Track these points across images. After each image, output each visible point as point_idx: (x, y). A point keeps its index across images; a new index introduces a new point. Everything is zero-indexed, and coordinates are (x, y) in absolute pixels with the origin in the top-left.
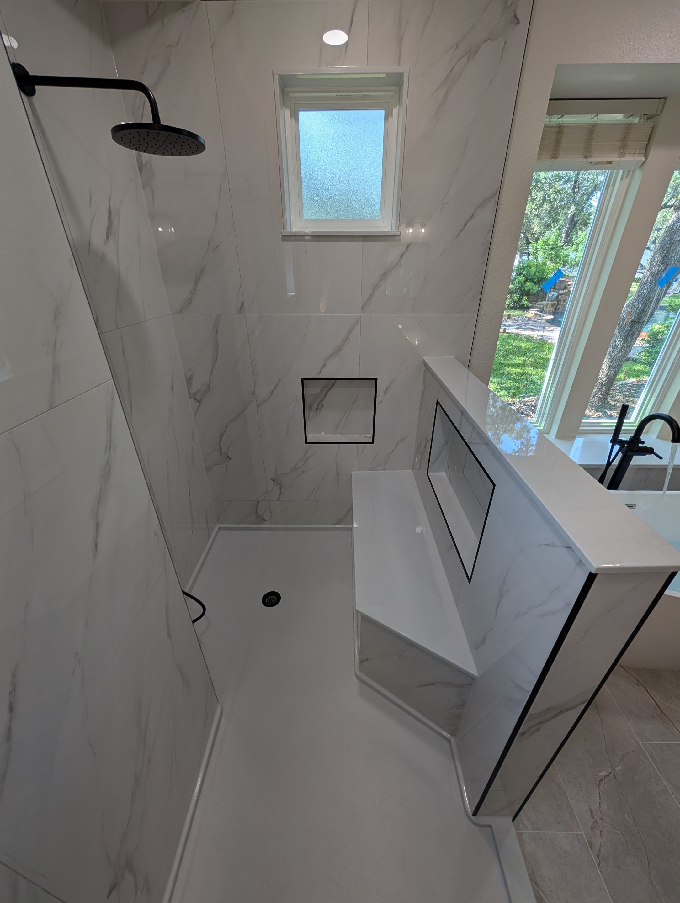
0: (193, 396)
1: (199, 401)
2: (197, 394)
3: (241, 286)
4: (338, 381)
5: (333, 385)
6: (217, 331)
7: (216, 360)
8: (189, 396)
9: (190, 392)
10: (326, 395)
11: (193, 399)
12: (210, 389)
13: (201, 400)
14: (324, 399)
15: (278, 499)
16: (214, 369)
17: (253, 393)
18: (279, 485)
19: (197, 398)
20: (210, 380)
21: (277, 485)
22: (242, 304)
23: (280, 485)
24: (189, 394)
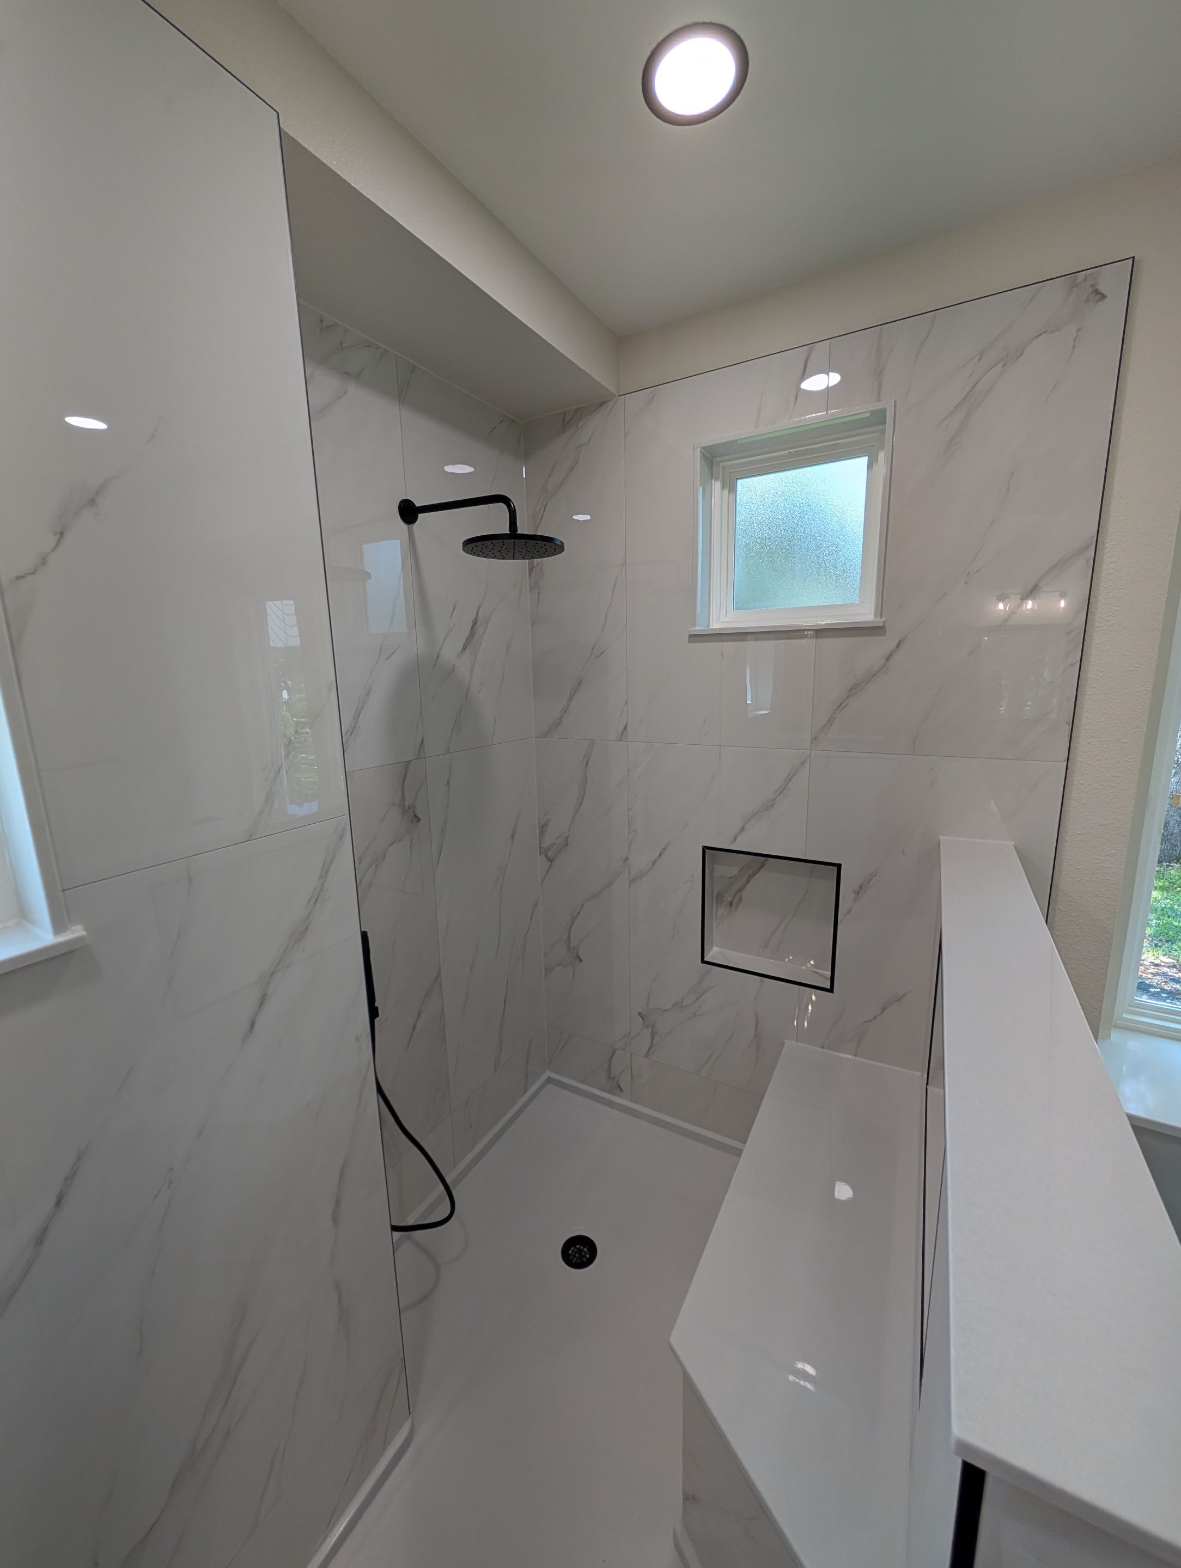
0: (544, 851)
1: (550, 861)
2: (549, 849)
3: (627, 702)
4: (770, 859)
5: (762, 866)
6: (587, 763)
7: (581, 803)
8: (540, 851)
9: (542, 845)
10: (748, 882)
11: (543, 856)
12: (567, 844)
13: (553, 858)
14: (744, 887)
15: (646, 1056)
16: (576, 815)
17: (626, 859)
18: (650, 1029)
19: (549, 855)
20: (569, 830)
21: (648, 1027)
22: (626, 727)
23: (652, 1029)
24: (540, 848)
